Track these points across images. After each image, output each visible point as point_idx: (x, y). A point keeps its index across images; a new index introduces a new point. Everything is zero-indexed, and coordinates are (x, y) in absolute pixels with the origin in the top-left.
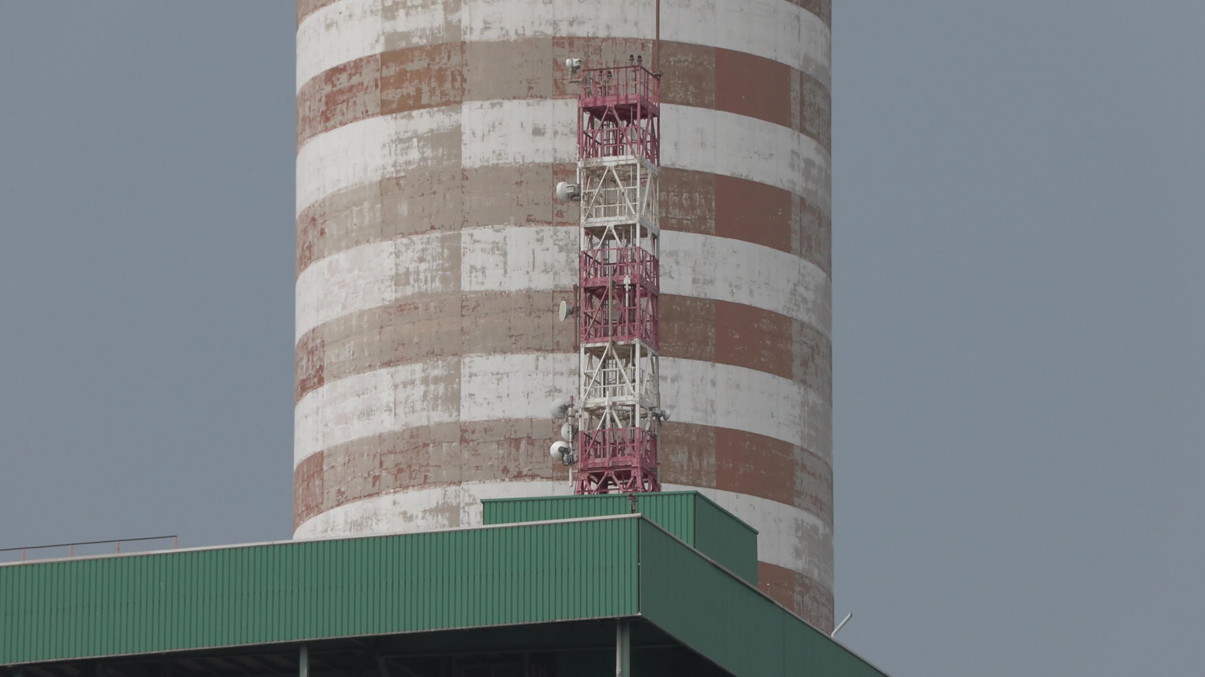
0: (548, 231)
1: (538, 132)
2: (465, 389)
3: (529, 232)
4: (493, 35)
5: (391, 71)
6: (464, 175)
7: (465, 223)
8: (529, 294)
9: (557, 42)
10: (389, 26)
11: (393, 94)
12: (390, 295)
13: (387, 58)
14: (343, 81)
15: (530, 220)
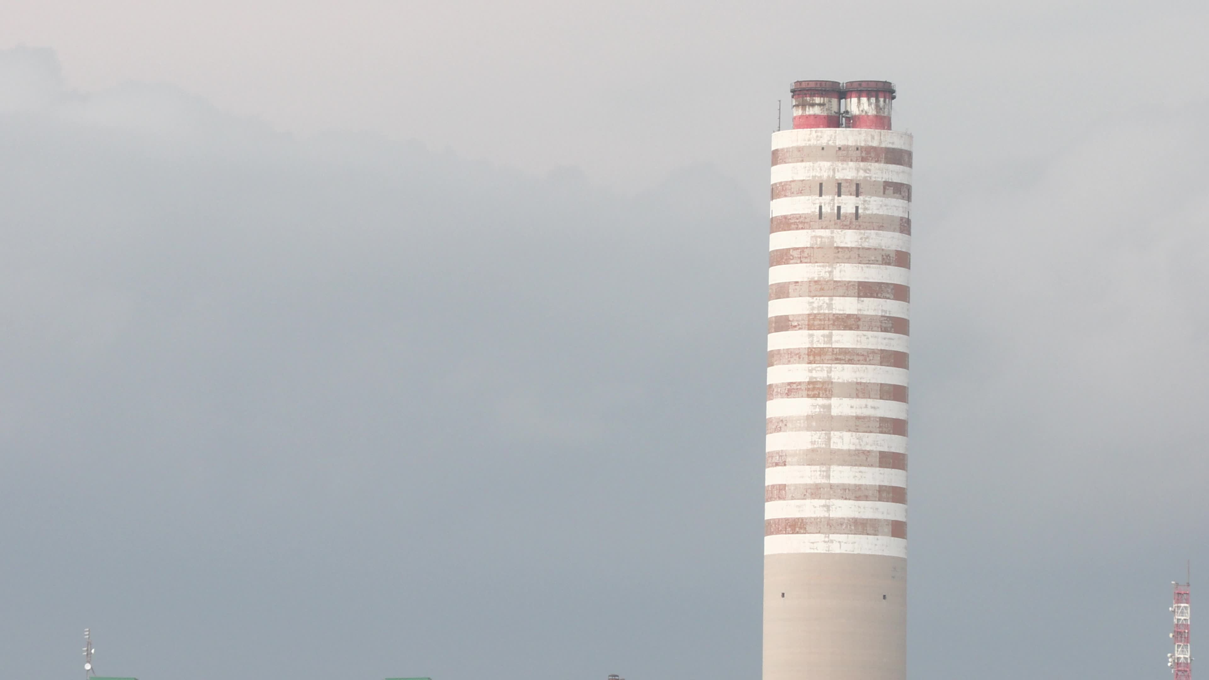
0: (854, 433)
1: (852, 407)
2: (831, 474)
3: (849, 434)
4: (840, 381)
5: (811, 386)
6: (832, 417)
7: (832, 430)
8: (849, 450)
9: (857, 383)
10: (810, 375)
11: (810, 393)
12: (810, 447)
13: (809, 383)
14: (794, 386)
15: (849, 431)
